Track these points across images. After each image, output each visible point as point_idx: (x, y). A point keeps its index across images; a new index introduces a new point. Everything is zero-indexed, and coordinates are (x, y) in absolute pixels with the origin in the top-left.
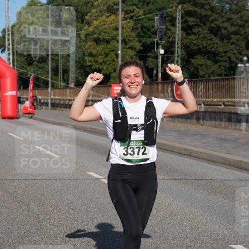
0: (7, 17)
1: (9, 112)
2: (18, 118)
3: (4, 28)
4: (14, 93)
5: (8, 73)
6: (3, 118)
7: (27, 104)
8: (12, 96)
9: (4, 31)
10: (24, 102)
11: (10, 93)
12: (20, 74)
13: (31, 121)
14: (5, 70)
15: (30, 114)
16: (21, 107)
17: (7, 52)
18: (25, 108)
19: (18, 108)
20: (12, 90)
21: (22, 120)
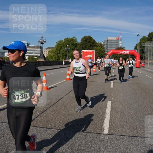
0: (138, 41)
1: (138, 66)
2: (140, 67)
3: (136, 44)
4: (139, 61)
5: (138, 56)
6: (136, 67)
7: (143, 63)
8: (139, 62)
9: (137, 45)
10: (141, 63)
11: (138, 61)
12: (140, 56)
13: (143, 68)
14: (137, 55)
15: (143, 66)
16: (141, 64)
17: (137, 50)
18: (142, 65)
19: (140, 65)
20: (139, 60)
21: (141, 68)
